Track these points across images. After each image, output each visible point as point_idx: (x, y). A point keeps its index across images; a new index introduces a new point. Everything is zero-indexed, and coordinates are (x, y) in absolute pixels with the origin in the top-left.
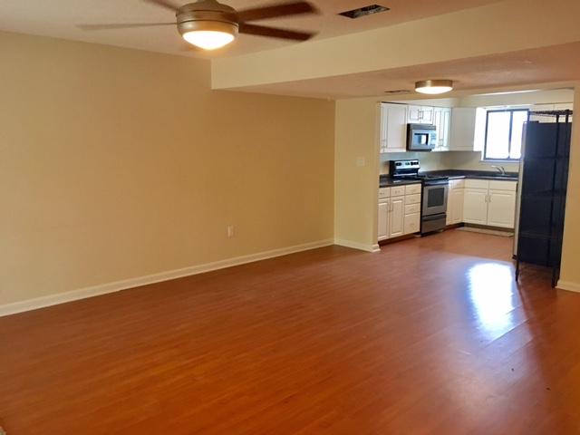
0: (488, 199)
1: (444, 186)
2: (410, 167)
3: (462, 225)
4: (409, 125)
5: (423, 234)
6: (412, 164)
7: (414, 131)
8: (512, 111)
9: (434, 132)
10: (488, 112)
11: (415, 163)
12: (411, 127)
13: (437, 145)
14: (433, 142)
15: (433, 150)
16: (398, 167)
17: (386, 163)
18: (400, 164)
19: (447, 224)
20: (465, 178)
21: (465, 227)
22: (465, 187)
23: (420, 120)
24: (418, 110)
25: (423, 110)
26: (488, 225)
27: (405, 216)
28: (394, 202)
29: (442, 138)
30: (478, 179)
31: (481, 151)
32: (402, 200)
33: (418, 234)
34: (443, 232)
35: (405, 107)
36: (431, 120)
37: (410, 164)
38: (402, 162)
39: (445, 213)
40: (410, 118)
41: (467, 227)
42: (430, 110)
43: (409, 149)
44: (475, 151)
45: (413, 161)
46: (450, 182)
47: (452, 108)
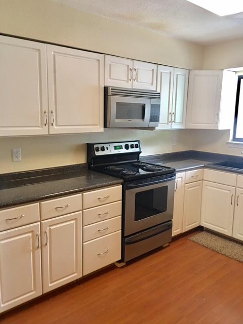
0: (235, 201)
1: (167, 184)
2: (124, 151)
3: (200, 229)
4: (106, 89)
6: (127, 147)
7: (114, 100)
10: (239, 78)
11: (133, 146)
12: (110, 93)
15: (156, 128)
16: (98, 153)
18: (103, 149)
19: (172, 236)
20: (204, 167)
21: (204, 233)
22: (204, 179)
23: (130, 82)
24: (128, 66)
25: (136, 67)
26: (234, 237)
27: (84, 244)
28: (52, 228)
29: (173, 111)
30: (221, 170)
31: (229, 130)
32: (75, 219)
33: (119, 262)
34: (168, 246)
35: (98, 59)
36: (152, 84)
37: (124, 147)
38: (108, 144)
39: (171, 221)
40: (110, 78)
41: (207, 233)
42: (151, 69)
43: (108, 127)
44: (220, 129)
45: (128, 143)
46: (177, 175)
47: (189, 70)
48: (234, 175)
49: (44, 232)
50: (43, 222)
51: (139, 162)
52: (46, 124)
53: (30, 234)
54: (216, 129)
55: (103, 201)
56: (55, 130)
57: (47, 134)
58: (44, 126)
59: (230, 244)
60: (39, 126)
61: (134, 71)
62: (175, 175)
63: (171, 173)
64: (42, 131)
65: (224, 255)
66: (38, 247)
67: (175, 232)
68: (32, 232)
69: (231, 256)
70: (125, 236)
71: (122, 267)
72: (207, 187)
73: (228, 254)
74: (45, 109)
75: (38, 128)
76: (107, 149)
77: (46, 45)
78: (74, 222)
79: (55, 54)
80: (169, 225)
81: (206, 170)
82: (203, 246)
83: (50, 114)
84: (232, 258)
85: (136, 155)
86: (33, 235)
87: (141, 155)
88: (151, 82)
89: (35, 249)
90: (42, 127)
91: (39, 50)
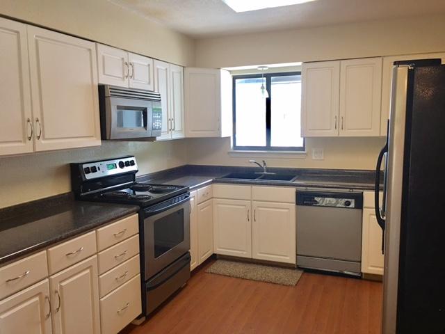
0: (252, 217)
1: (184, 206)
2: (118, 171)
3: (214, 258)
4: (102, 88)
5: (148, 314)
6: (122, 165)
7: (114, 103)
8: (268, 77)
9: (156, 105)
10: (234, 78)
11: (128, 164)
12: (108, 93)
13: (164, 129)
14: (157, 124)
15: (158, 138)
16: (89, 176)
17: (59, 171)
18: (94, 170)
19: (191, 270)
20: (213, 182)
21: (218, 261)
22: (214, 196)
23: (126, 80)
24: (123, 59)
25: (132, 61)
26: (254, 258)
27: (102, 300)
28: (63, 284)
29: (172, 117)
30: (233, 183)
31: (230, 137)
32: (90, 267)
33: (139, 318)
34: (186, 285)
35: (89, 47)
36: (149, 83)
37: (118, 166)
38: (99, 163)
39: (188, 253)
40: (104, 74)
41: (222, 261)
42: (146, 64)
43: (108, 138)
44: (222, 136)
45: (121, 160)
46: (192, 193)
47: (184, 67)
48: (248, 187)
49: (54, 292)
50: (52, 277)
51: (136, 183)
52: (30, 138)
53: (37, 299)
54: (218, 136)
55: (119, 237)
56: (43, 145)
57: (32, 151)
58: (28, 141)
59: (251, 267)
60: (20, 141)
61: (130, 66)
62: (189, 194)
63: (185, 193)
64: (25, 148)
65: (251, 280)
66: (48, 316)
67: (193, 265)
68: (39, 294)
69: (258, 279)
70: (146, 279)
71: (143, 324)
72: (219, 205)
73: (254, 278)
74: (28, 115)
75: (19, 144)
76: (99, 169)
77: (25, 25)
78: (88, 271)
79: (37, 38)
80: (188, 259)
81: (216, 186)
82: (225, 276)
83: (35, 122)
84: (260, 281)
85: (132, 175)
86: (41, 299)
87: (137, 175)
88: (148, 81)
89: (43, 319)
90: (25, 142)
91: (18, 32)
